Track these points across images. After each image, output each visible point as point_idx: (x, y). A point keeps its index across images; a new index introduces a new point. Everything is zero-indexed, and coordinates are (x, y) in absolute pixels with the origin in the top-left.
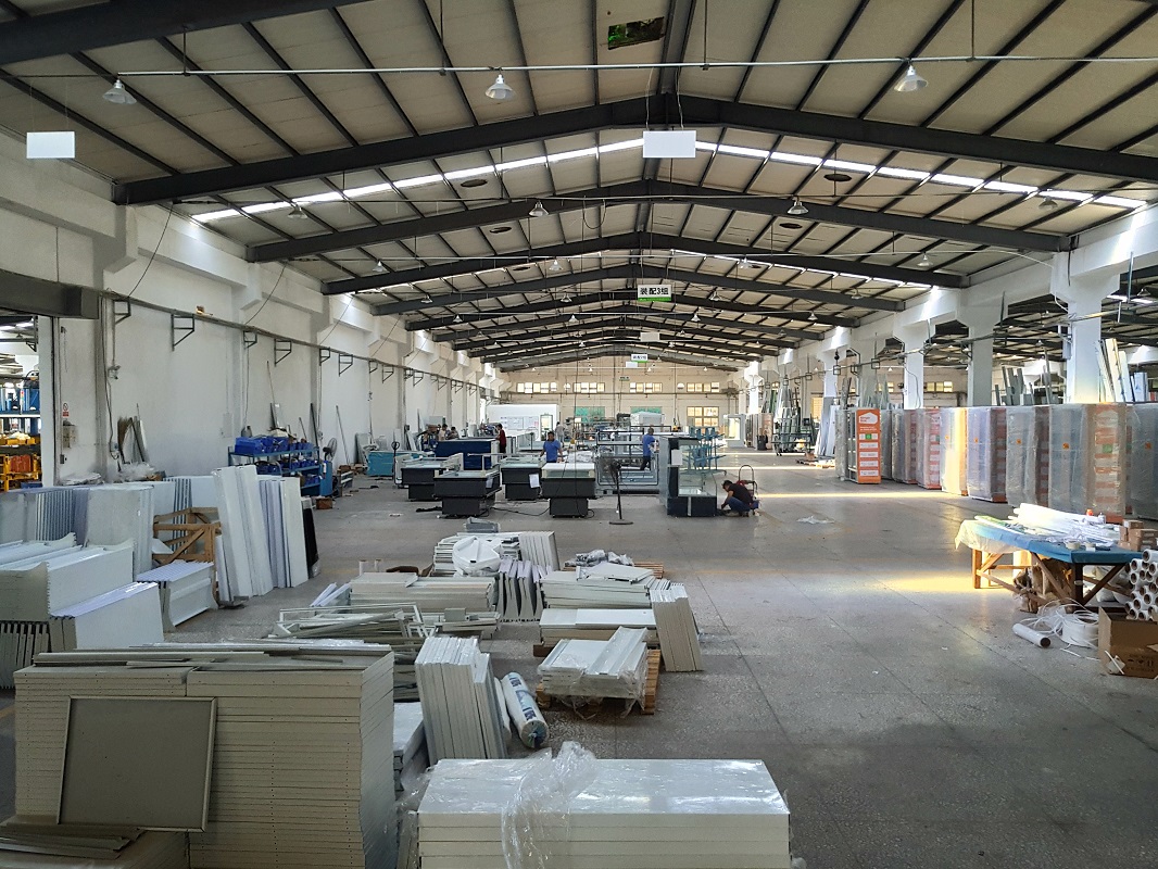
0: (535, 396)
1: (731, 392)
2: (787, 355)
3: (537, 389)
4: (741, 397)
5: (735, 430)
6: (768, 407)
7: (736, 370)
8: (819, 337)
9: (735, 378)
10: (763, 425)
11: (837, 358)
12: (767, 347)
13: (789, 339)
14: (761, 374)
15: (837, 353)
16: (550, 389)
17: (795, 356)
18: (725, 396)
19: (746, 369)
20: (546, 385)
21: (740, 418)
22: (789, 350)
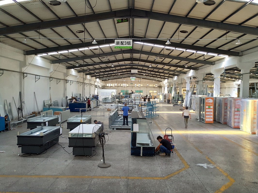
0: (111, 87)
1: (160, 87)
2: (176, 78)
3: (112, 85)
4: (163, 88)
5: (161, 97)
6: (170, 91)
7: (161, 81)
8: (185, 73)
9: (161, 84)
10: (169, 96)
11: (191, 79)
12: (170, 76)
13: (176, 74)
14: (168, 82)
15: (191, 77)
16: (115, 85)
17: (178, 78)
18: (159, 88)
19: (164, 81)
20: (114, 84)
21: (163, 94)
22: (176, 77)
